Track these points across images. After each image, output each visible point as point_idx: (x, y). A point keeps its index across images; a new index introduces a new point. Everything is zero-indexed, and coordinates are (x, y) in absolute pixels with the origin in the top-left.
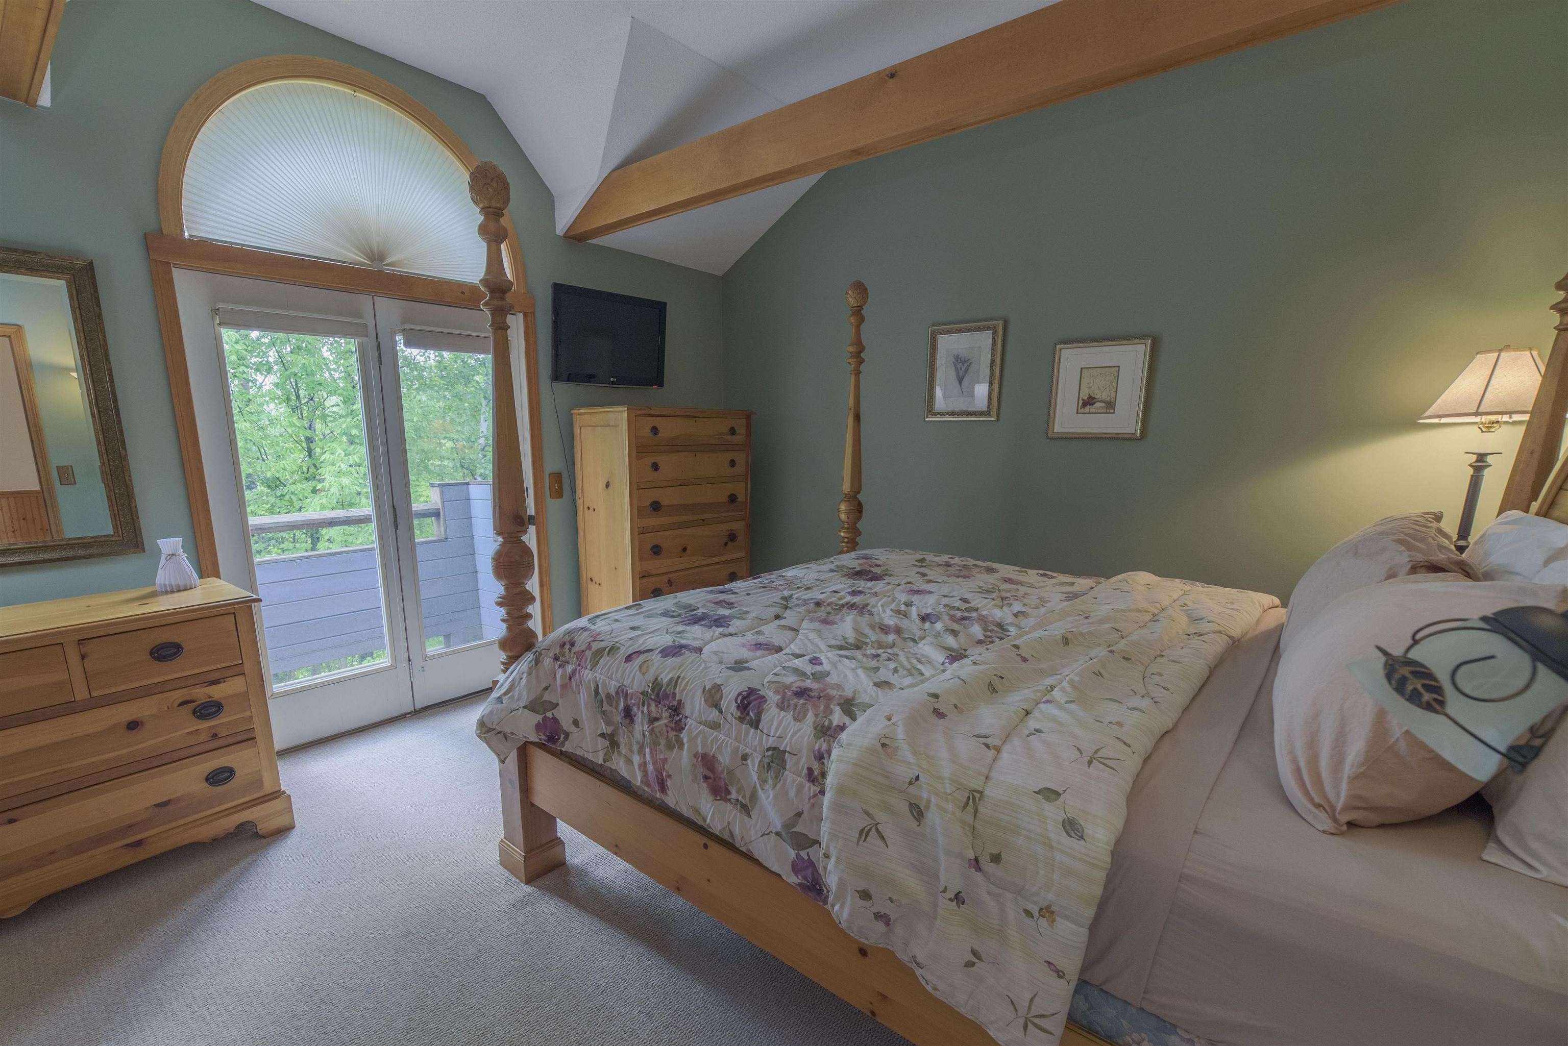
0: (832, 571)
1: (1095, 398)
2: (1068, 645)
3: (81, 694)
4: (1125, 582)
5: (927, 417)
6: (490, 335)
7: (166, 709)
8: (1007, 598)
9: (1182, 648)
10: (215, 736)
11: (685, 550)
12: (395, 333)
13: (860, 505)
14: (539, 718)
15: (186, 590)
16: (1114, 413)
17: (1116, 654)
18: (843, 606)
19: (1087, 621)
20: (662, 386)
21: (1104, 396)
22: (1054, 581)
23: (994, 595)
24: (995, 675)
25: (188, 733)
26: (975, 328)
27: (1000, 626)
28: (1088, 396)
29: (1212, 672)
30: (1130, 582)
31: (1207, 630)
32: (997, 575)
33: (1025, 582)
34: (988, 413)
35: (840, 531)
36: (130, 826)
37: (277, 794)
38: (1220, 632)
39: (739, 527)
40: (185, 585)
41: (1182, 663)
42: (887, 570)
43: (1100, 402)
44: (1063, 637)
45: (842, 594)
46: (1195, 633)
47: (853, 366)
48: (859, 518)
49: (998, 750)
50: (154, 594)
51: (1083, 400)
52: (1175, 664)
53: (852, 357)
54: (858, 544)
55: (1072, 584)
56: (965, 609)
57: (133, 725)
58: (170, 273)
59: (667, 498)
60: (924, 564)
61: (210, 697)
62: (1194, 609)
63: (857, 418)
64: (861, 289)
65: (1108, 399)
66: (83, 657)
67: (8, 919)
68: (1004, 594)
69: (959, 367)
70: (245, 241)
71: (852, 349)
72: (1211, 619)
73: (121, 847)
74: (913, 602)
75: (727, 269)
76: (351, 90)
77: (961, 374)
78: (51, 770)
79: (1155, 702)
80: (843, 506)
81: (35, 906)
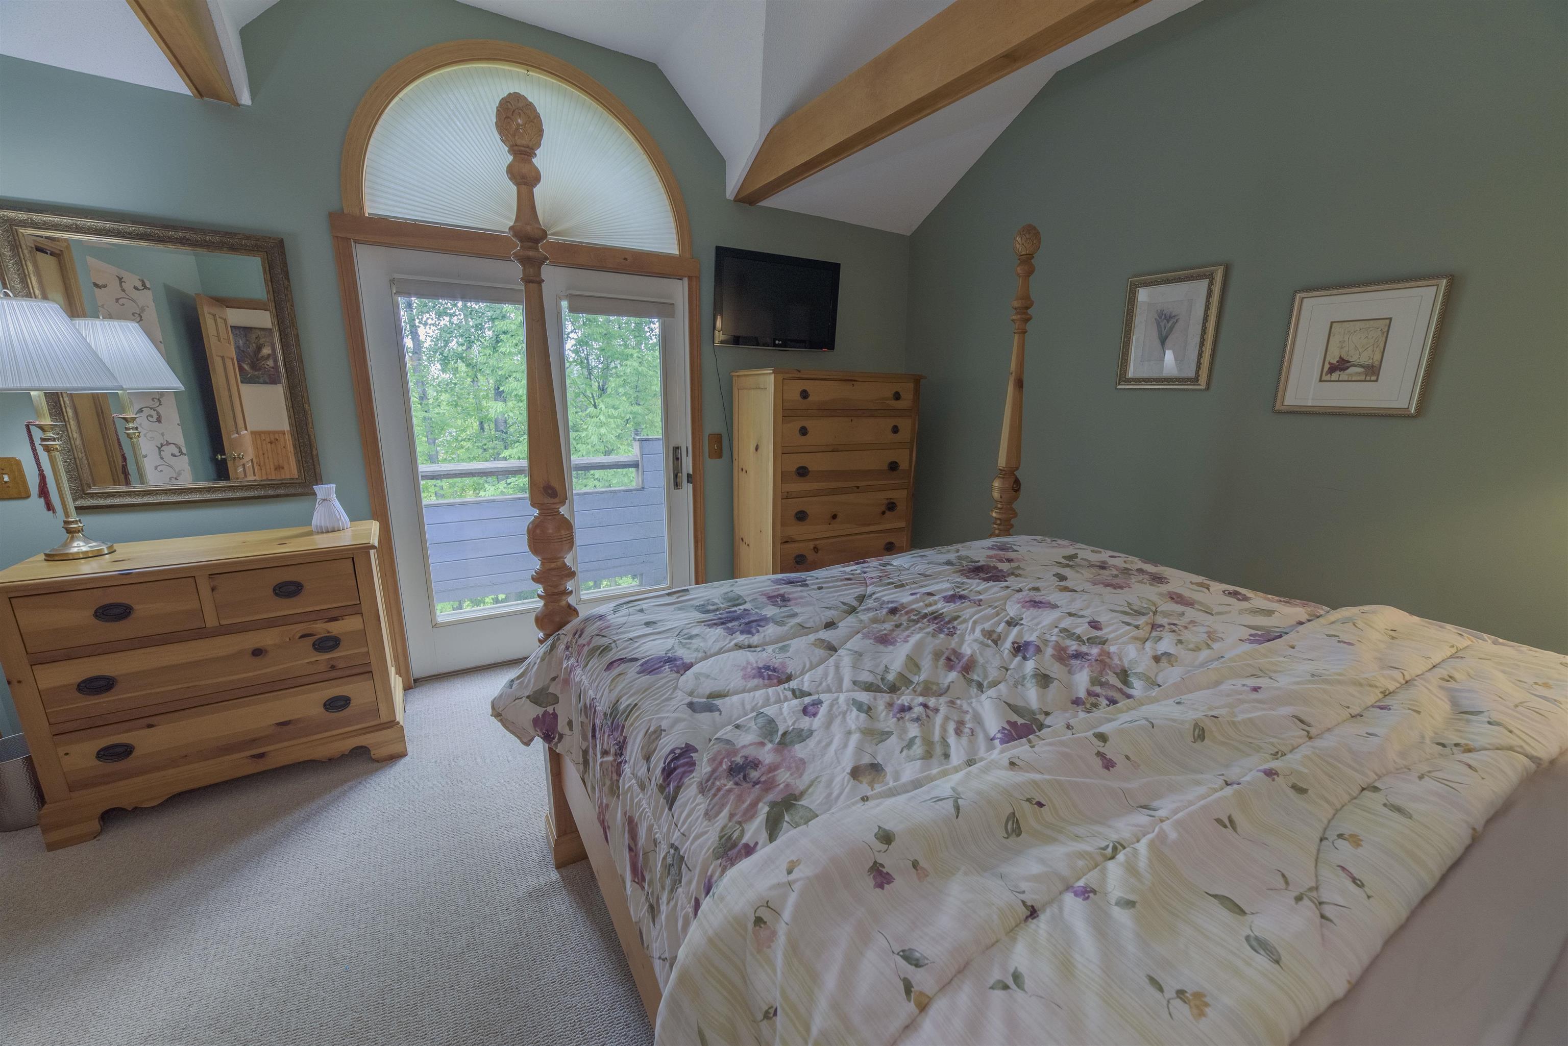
0: (949, 563)
1: (1348, 362)
2: (1203, 740)
3: (211, 621)
4: (1351, 624)
5: (1119, 384)
6: (523, 288)
7: (288, 640)
8: (1161, 626)
9: (1421, 777)
10: (333, 667)
11: (834, 517)
12: (561, 299)
13: (1017, 482)
14: (539, 711)
15: (334, 531)
16: (1376, 381)
17: (1279, 780)
18: (925, 616)
19: (1255, 696)
20: (833, 349)
21: (1365, 359)
22: (1245, 605)
23: (1141, 621)
24: (1028, 800)
25: (308, 663)
26: (1186, 277)
27: (1124, 675)
28: (1338, 359)
29: (1476, 839)
30: (1360, 624)
31: (1482, 741)
32: (1164, 588)
33: (1200, 603)
34: (1195, 380)
35: (992, 511)
36: (254, 740)
37: (392, 724)
38: (1511, 748)
39: (900, 496)
40: (334, 528)
41: (1410, 817)
42: (1018, 568)
43: (1356, 366)
44: (1196, 725)
45: (936, 598)
46: (1456, 745)
47: (1017, 324)
48: (1016, 498)
49: (923, 1007)
50: (310, 533)
51: (1330, 363)
52: (1395, 816)
53: (1017, 313)
54: (1012, 526)
55: (1269, 613)
56: (1088, 639)
57: (257, 652)
58: (349, 248)
59: (815, 463)
60: (1071, 563)
61: (329, 632)
62: (1469, 691)
63: (1020, 384)
64: (1031, 232)
65: (1370, 362)
66: (213, 589)
67: (145, 808)
68: (1160, 620)
69: (1162, 324)
70: (416, 216)
71: (1016, 304)
72: (1495, 716)
73: (247, 757)
74: (1022, 619)
75: (914, 228)
76: (524, 69)
77: (1164, 333)
78: (186, 685)
79: (1323, 916)
80: (997, 484)
81: (167, 800)
